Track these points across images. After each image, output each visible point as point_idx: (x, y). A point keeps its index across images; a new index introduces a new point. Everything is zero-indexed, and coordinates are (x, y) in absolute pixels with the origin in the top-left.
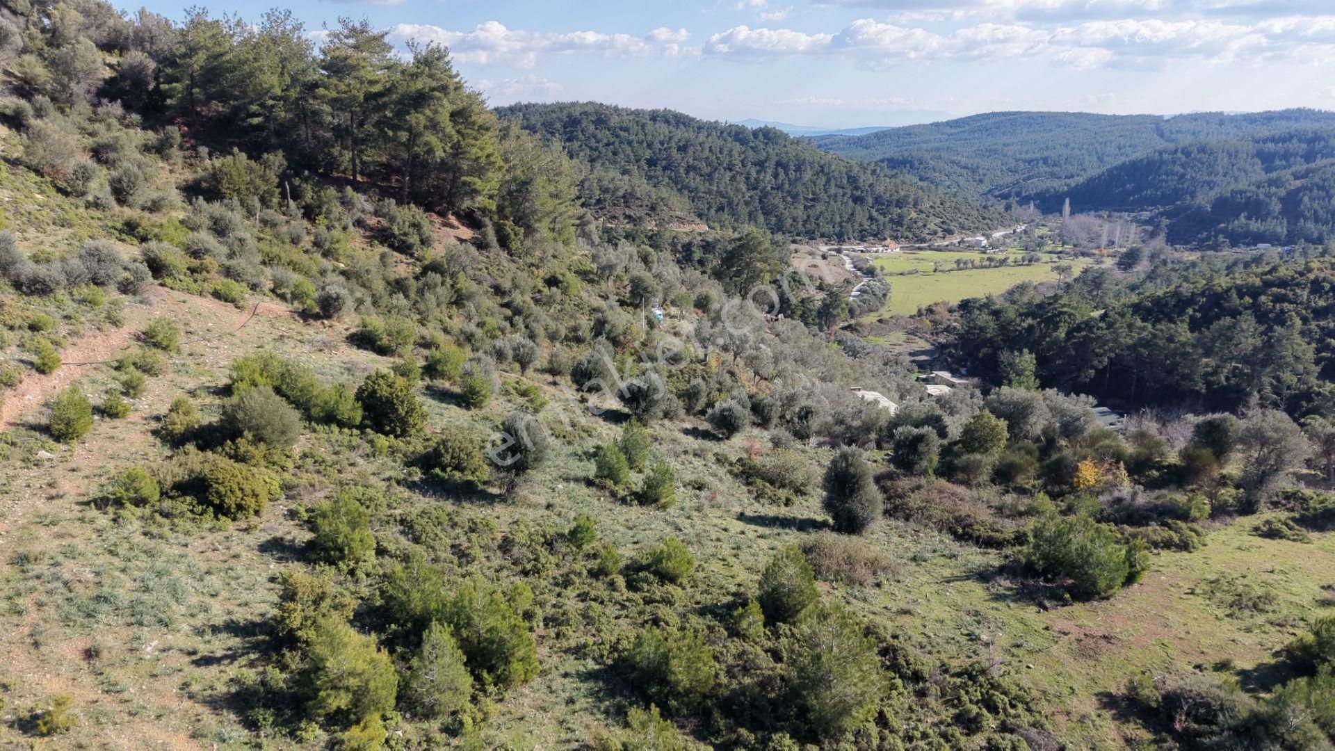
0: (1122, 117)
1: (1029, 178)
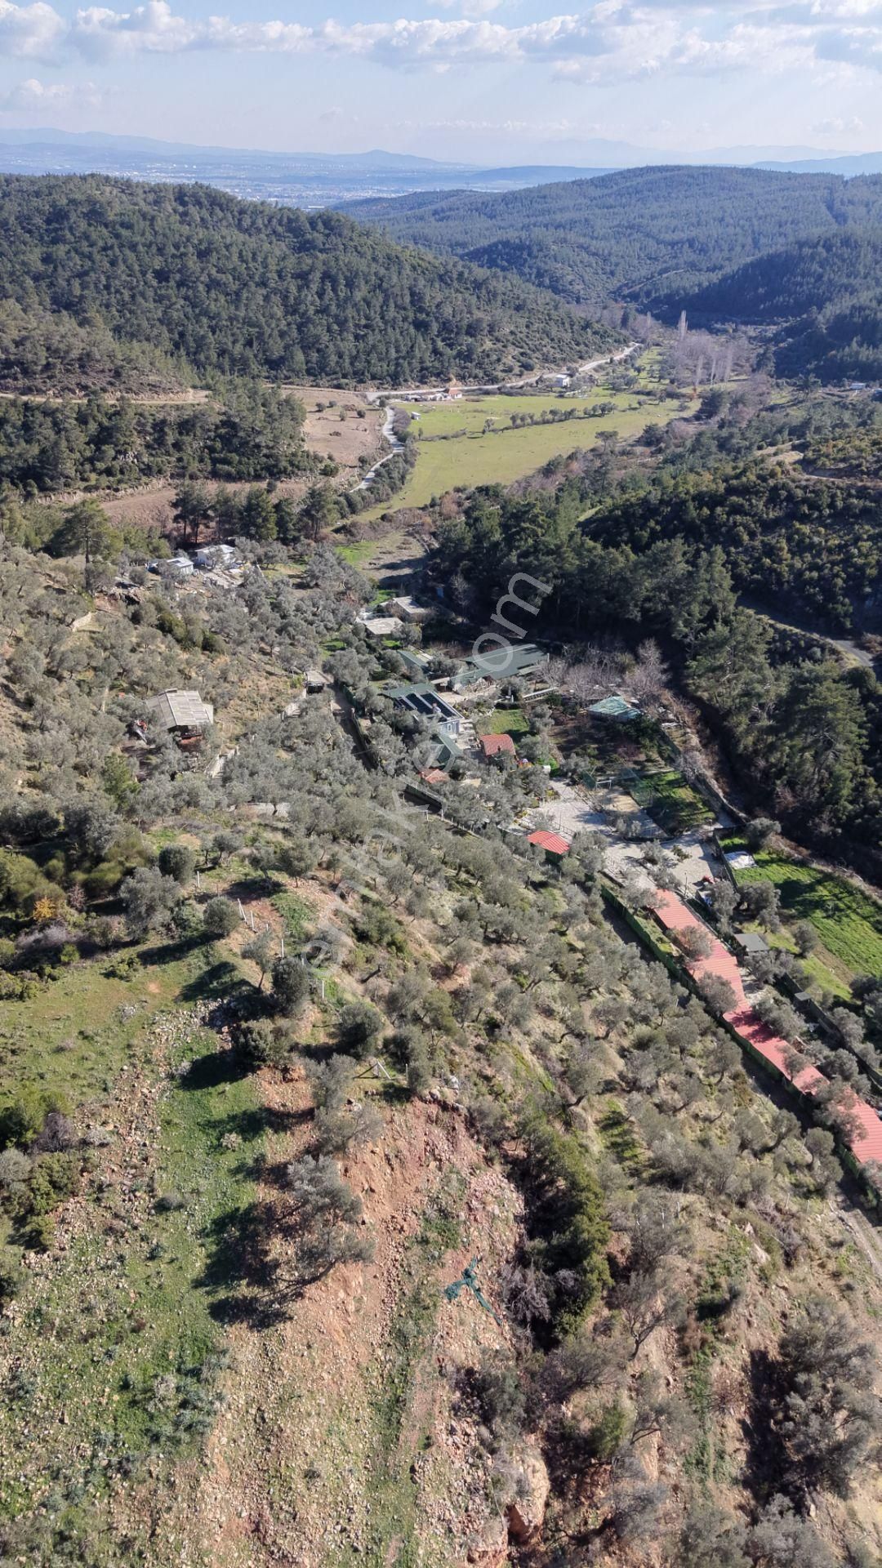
0: (796, 176)
1: (666, 270)
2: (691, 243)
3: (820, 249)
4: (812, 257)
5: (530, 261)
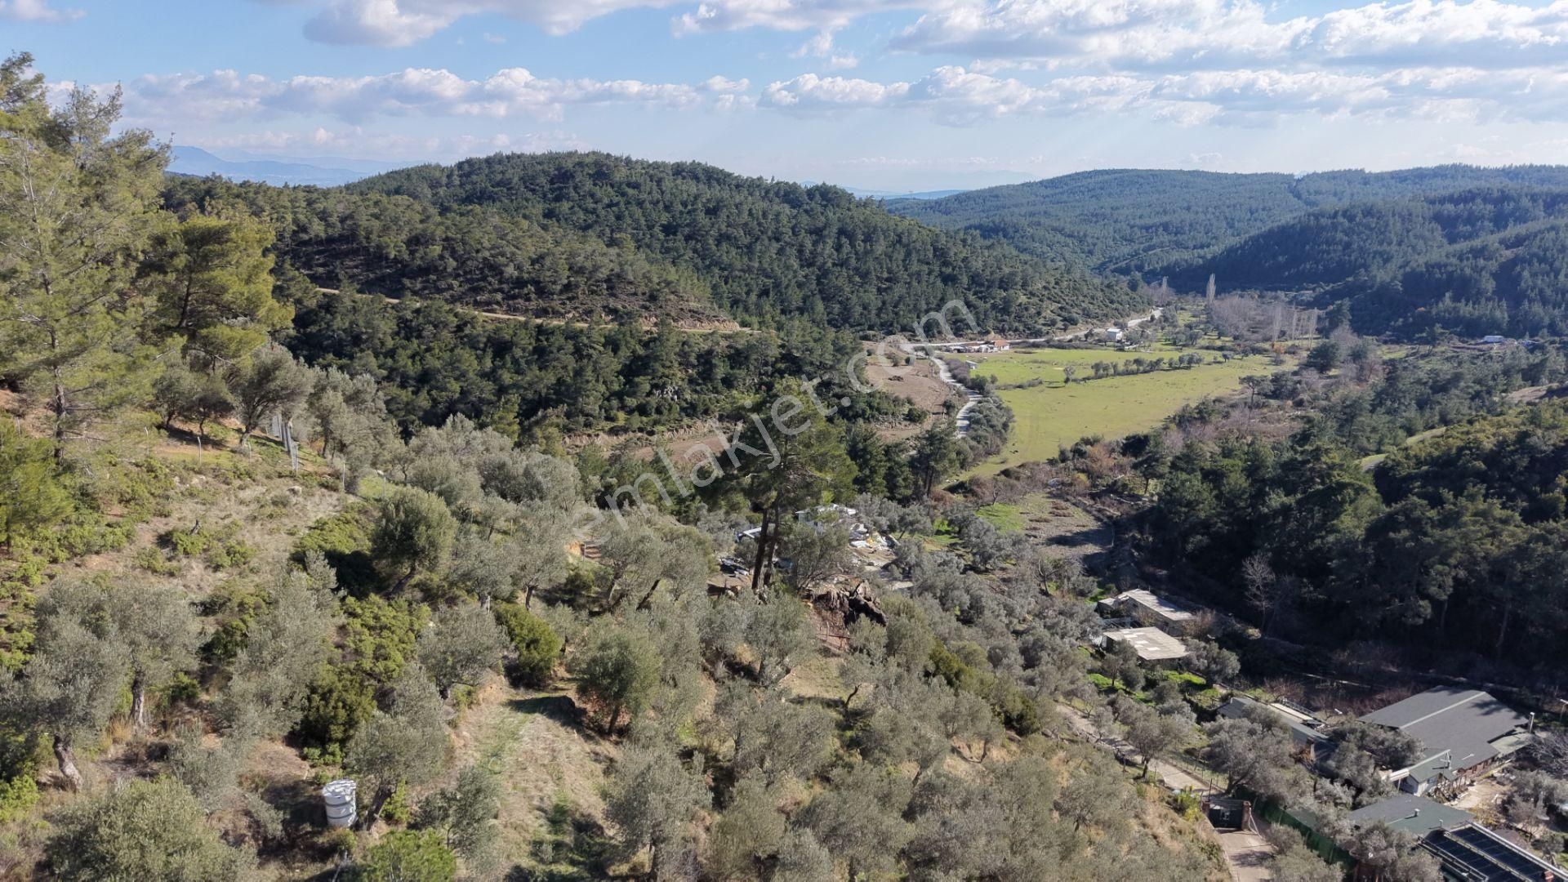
0: (1246, 176)
1: (1151, 248)
2: (1166, 227)
3: (1341, 219)
4: (1334, 227)
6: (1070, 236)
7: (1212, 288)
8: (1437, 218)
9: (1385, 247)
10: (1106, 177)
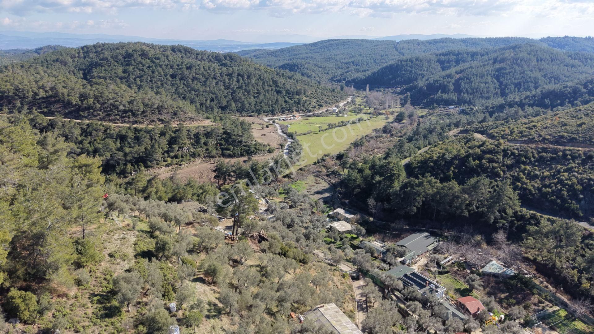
0: (380, 41)
1: (348, 71)
2: (353, 63)
3: (409, 62)
4: (407, 65)
5: (298, 70)
6: (321, 67)
7: (368, 89)
8: (439, 61)
9: (422, 72)
10: (333, 42)
